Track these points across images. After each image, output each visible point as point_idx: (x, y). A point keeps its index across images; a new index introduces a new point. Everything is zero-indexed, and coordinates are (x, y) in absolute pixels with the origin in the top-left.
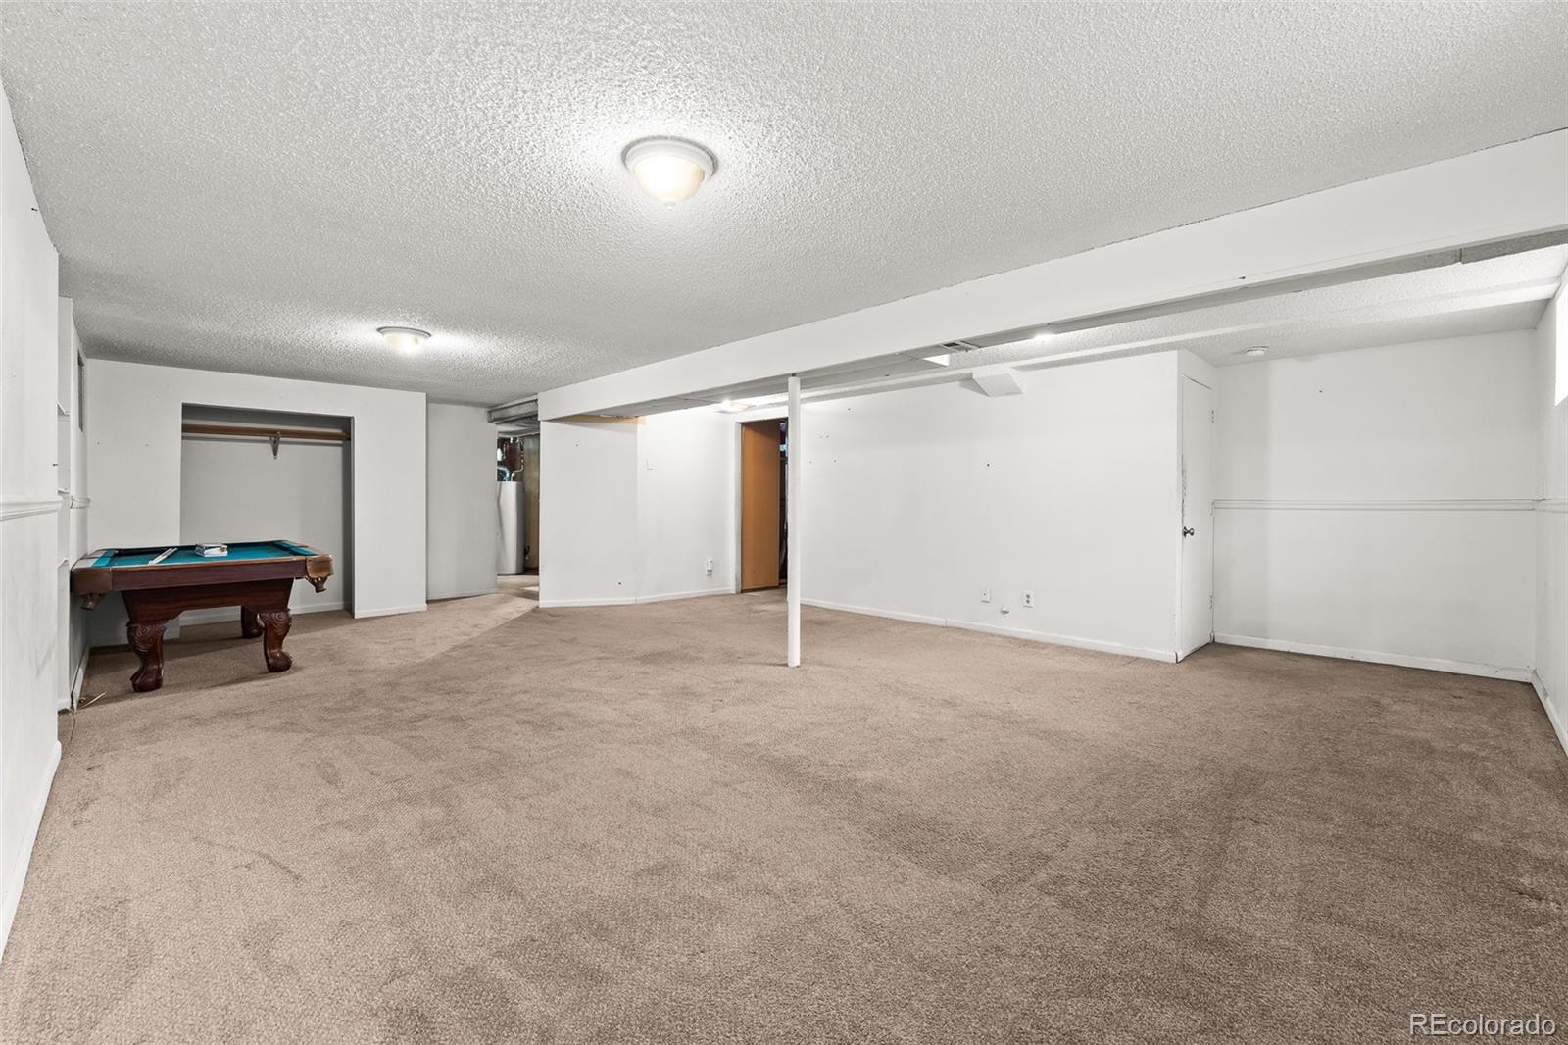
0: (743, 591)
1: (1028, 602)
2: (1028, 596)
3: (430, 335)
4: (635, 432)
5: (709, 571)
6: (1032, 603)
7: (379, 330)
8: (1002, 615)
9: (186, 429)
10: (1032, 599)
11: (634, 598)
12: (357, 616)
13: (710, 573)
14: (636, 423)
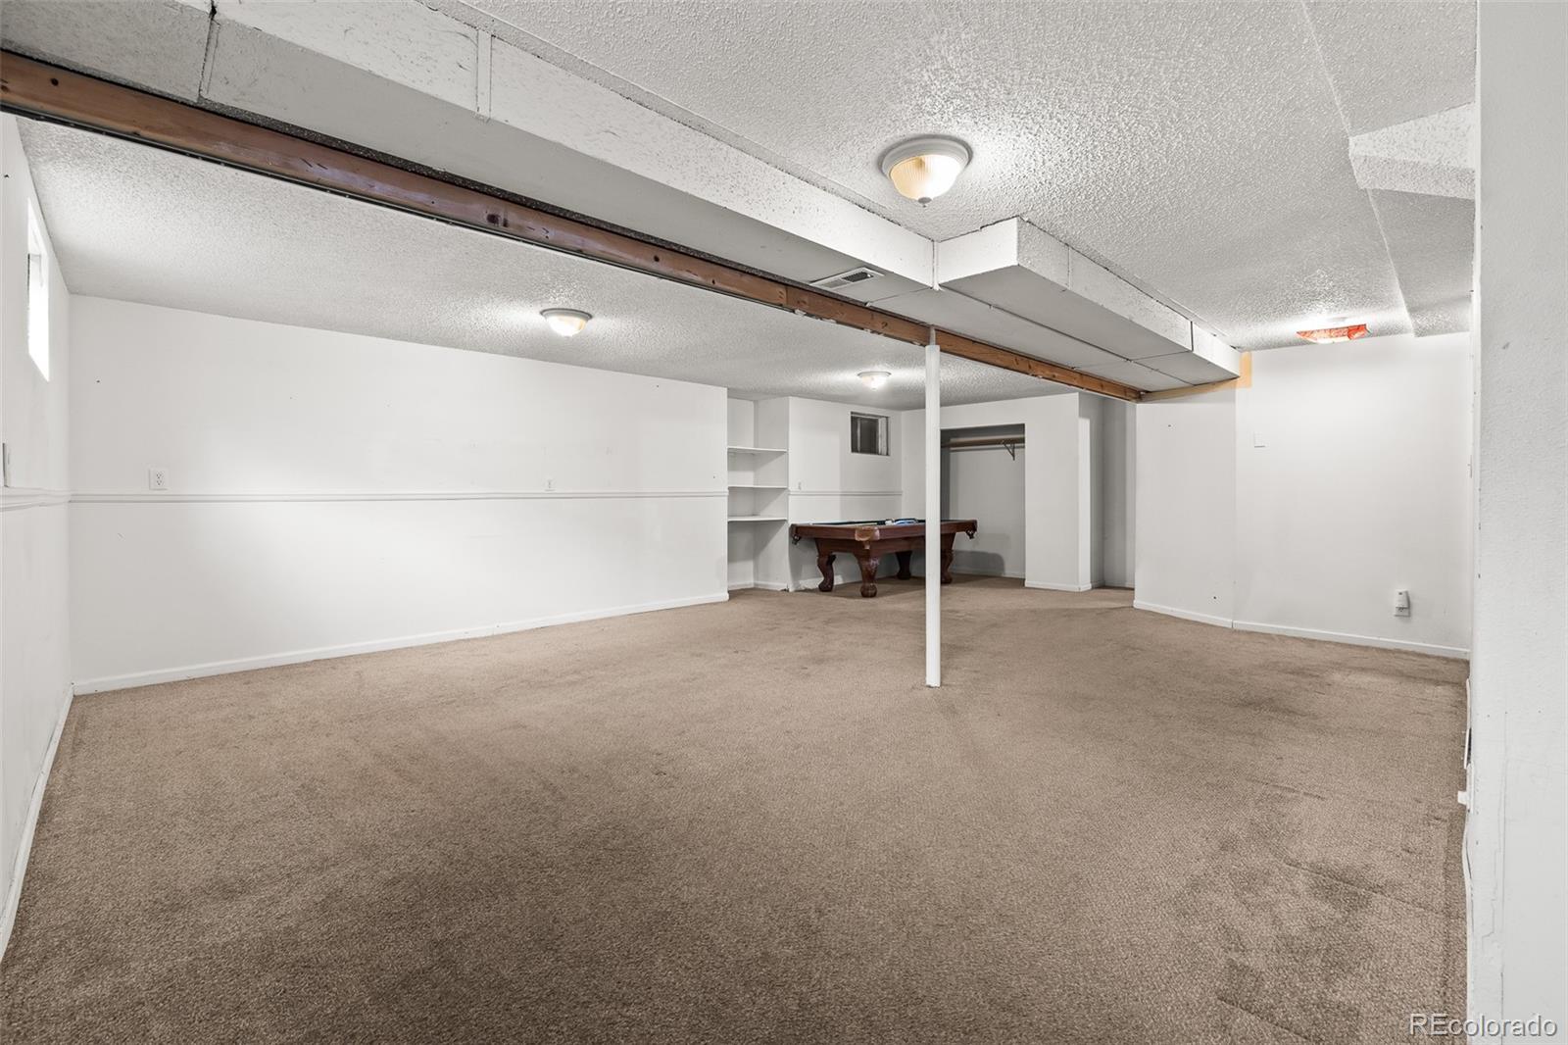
3: (890, 373)
4: (1233, 400)
7: (859, 376)
9: (944, 446)
11: (1230, 620)
12: (1026, 585)
13: (1406, 613)
14: (1235, 387)
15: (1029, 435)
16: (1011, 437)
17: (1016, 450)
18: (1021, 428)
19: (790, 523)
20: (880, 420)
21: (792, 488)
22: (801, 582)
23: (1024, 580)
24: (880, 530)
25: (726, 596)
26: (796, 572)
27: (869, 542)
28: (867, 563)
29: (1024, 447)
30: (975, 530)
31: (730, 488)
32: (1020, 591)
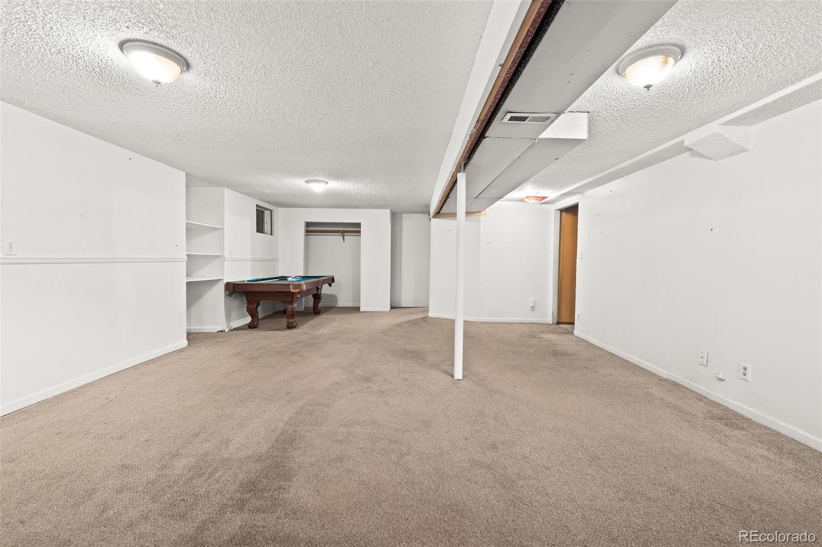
0: (558, 323)
1: (745, 374)
2: (745, 369)
3: (328, 183)
4: (479, 221)
5: (532, 307)
6: (749, 377)
7: (306, 182)
8: (719, 382)
9: (307, 231)
10: (749, 372)
11: (476, 318)
12: (361, 310)
13: (533, 308)
14: (480, 216)
15: (362, 229)
16: (354, 229)
17: (345, 237)
18: (359, 225)
19: (226, 281)
20: (266, 212)
21: (226, 255)
22: (231, 323)
23: (360, 307)
24: (305, 284)
25: (184, 343)
26: (228, 317)
27: (299, 293)
28: (291, 306)
29: (360, 235)
30: (333, 281)
31: (187, 255)
32: (358, 314)
